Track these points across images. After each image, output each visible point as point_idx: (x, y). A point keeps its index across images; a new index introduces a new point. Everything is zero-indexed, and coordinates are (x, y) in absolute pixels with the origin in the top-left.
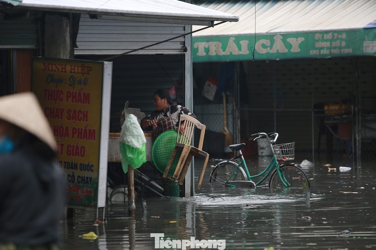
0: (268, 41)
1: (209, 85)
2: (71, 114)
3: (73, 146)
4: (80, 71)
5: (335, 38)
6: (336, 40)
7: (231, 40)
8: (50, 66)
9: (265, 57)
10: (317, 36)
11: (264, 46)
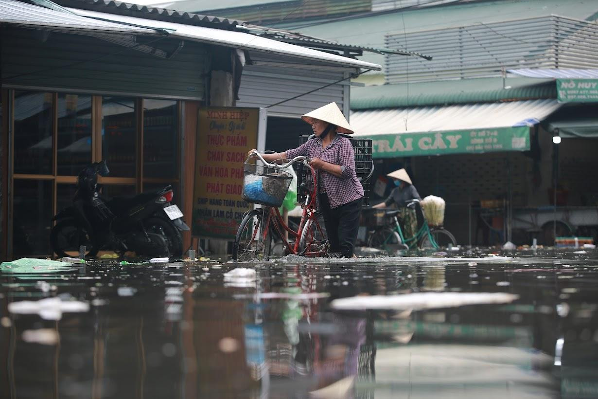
0: (430, 139)
1: (380, 183)
2: (231, 156)
3: (232, 185)
4: (239, 117)
5: (488, 135)
6: (488, 137)
7: (397, 139)
8: (213, 113)
9: (427, 153)
10: (472, 134)
11: (426, 143)
